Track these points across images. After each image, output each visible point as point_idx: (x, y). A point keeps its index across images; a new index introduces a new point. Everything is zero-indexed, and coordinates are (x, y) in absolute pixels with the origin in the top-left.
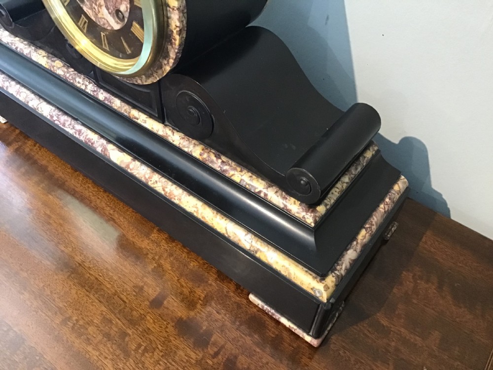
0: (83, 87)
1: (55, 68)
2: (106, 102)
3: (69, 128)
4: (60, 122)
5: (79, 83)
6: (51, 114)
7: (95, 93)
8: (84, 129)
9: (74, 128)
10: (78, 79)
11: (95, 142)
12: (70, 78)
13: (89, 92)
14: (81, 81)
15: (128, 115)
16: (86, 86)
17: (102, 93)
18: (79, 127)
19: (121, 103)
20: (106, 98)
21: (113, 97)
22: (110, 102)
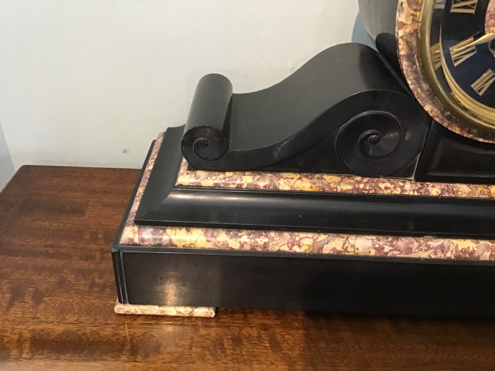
0: (398, 192)
1: (332, 185)
2: (446, 195)
3: (422, 250)
4: (399, 250)
5: (386, 188)
6: (377, 246)
7: (422, 191)
8: (445, 242)
9: (429, 247)
10: (382, 186)
11: (475, 249)
12: (367, 188)
13: (411, 193)
14: (389, 185)
15: (487, 197)
16: (402, 187)
17: (433, 186)
18: (435, 243)
19: (468, 186)
20: (443, 190)
21: (451, 185)
22: (454, 193)
